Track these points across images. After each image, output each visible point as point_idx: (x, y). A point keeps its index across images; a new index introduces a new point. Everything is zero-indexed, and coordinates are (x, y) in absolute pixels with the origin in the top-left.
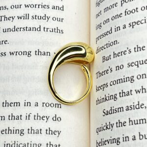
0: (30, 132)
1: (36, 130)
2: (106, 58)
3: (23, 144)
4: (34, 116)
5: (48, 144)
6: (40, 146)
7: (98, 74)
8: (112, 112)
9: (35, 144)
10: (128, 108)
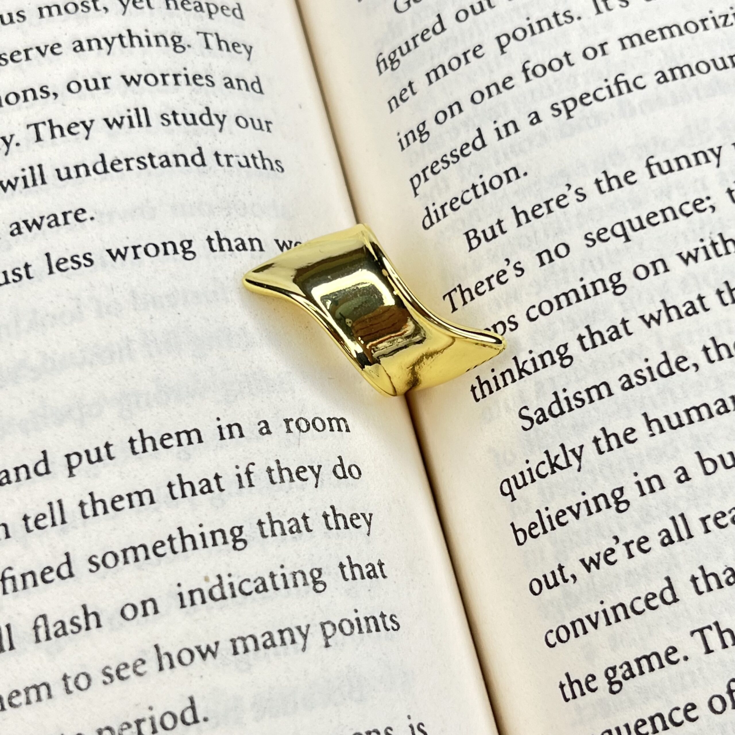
0: (267, 531)
1: (288, 521)
2: (484, 232)
3: (255, 582)
4: (267, 471)
5: (344, 564)
6: (320, 576)
7: (457, 296)
8: (566, 408)
9: (299, 571)
10: (629, 381)
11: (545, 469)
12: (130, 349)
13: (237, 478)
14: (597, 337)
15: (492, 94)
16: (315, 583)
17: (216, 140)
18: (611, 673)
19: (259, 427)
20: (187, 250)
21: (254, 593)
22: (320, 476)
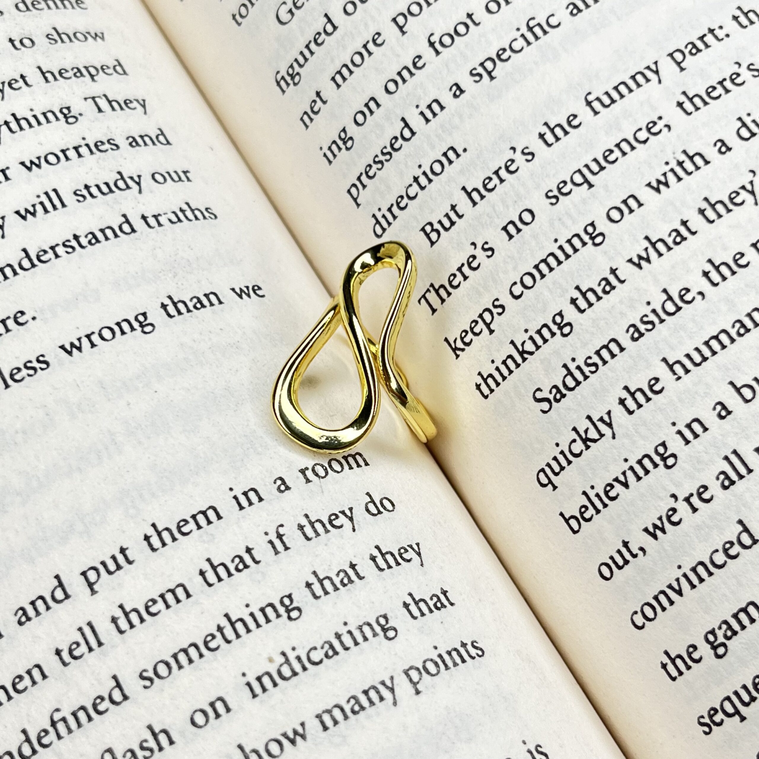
0: (319, 591)
1: (336, 575)
2: (440, 222)
3: (322, 648)
4: (298, 529)
5: (407, 602)
6: (387, 622)
7: (432, 297)
8: (580, 378)
9: (364, 624)
10: (637, 330)
11: (578, 447)
12: (116, 443)
13: (270, 546)
14: (590, 295)
15: (406, 79)
16: (385, 631)
17: (139, 203)
18: (711, 638)
19: (276, 486)
20: (144, 324)
21: (325, 660)
22: (354, 518)
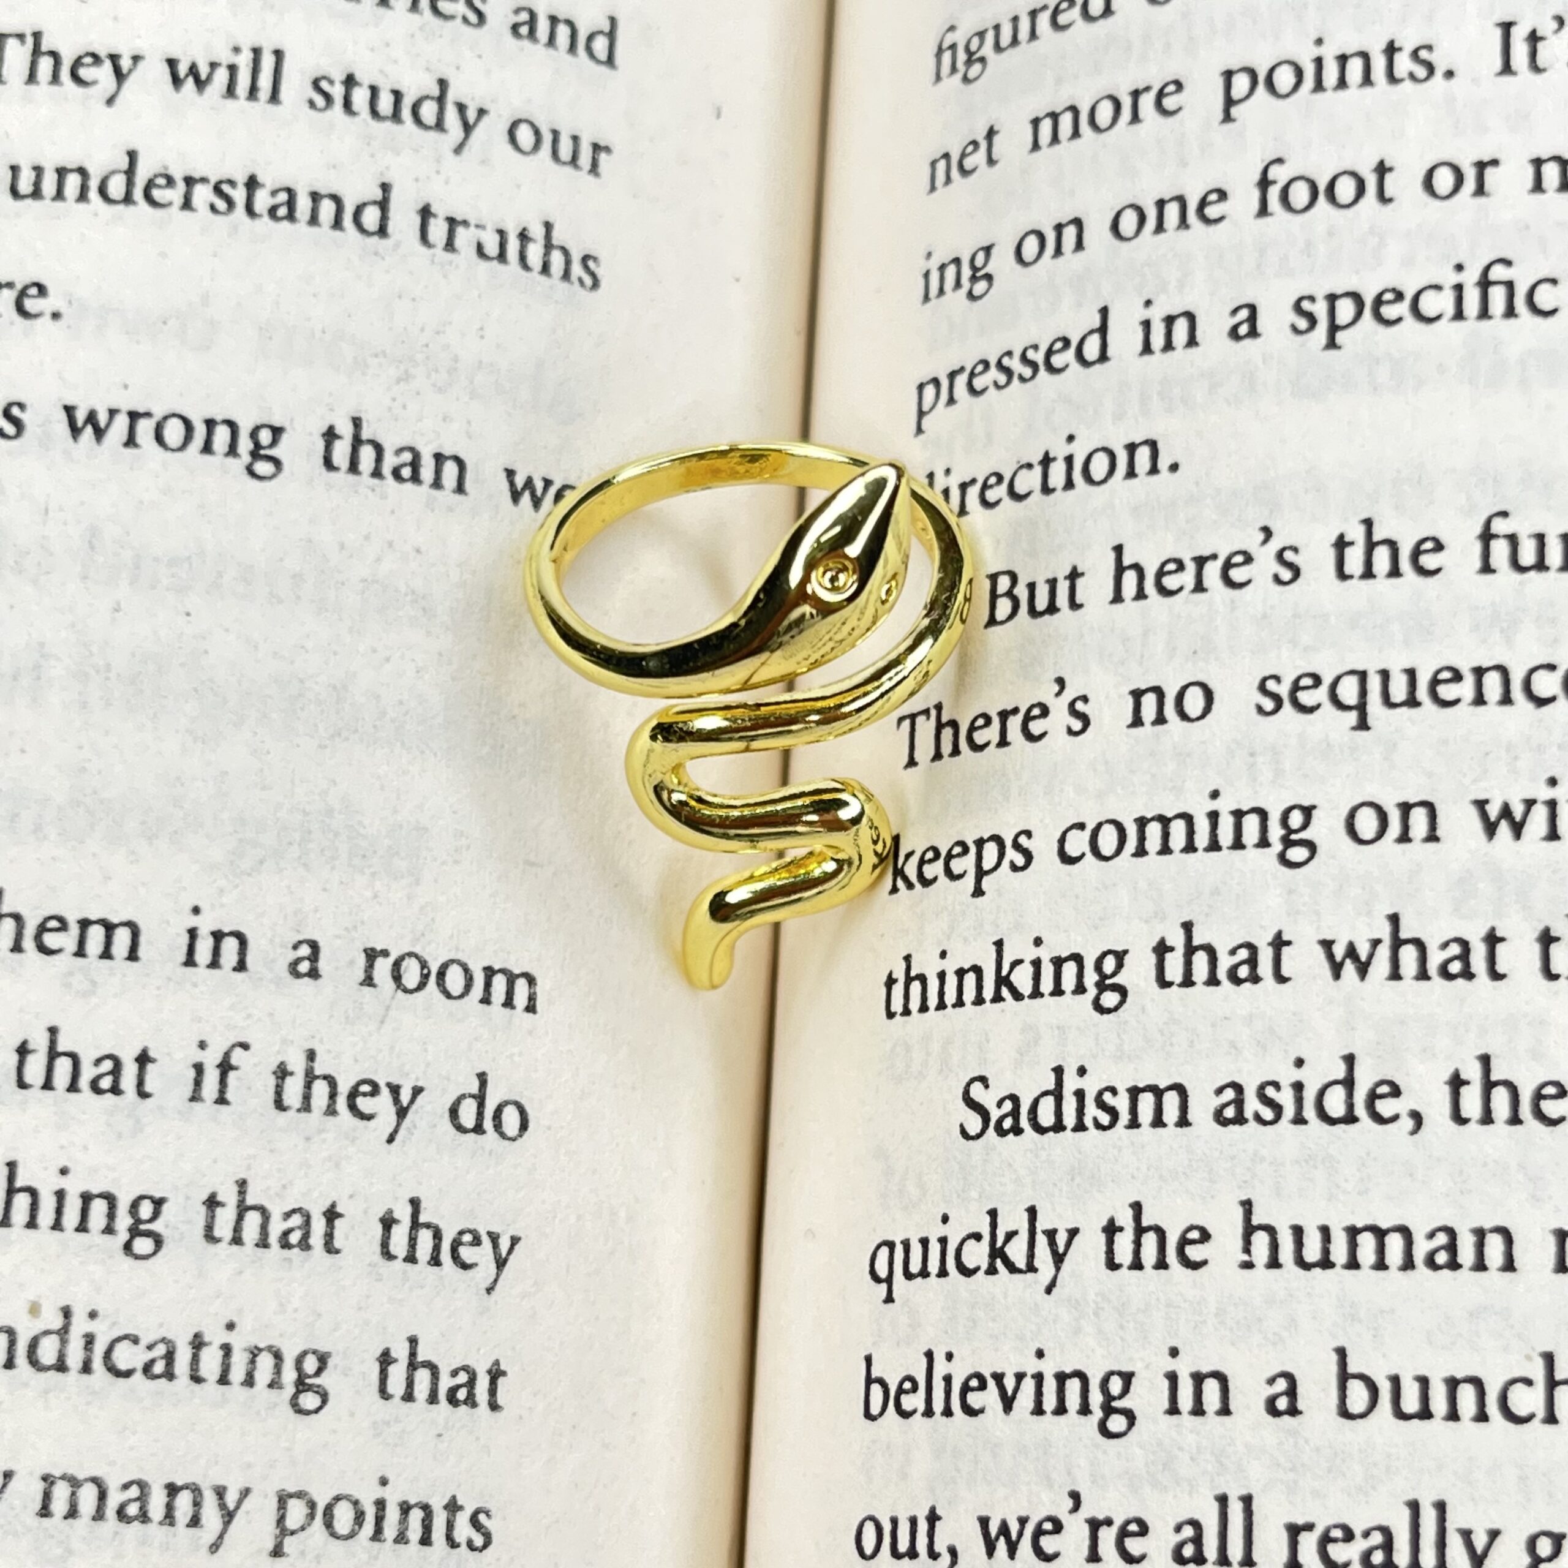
0: (224, 1226)
1: (285, 1213)
2: (1032, 587)
3: (150, 1347)
4: (274, 1073)
5: (393, 1354)
6: (319, 1372)
7: (926, 728)
8: (1070, 1119)
9: (270, 1348)
10: (1239, 1103)
11: (977, 1254)
12: (39, 678)
13: (192, 1073)
14: (1200, 961)
15: (1165, 226)
16: (301, 1388)
17: (438, 172)
19: (292, 956)
20: (262, 452)
21: (138, 1376)
22: (410, 1115)
